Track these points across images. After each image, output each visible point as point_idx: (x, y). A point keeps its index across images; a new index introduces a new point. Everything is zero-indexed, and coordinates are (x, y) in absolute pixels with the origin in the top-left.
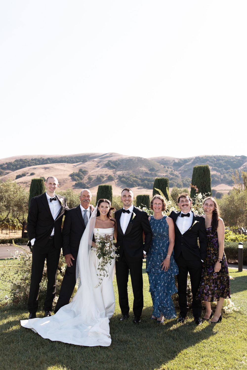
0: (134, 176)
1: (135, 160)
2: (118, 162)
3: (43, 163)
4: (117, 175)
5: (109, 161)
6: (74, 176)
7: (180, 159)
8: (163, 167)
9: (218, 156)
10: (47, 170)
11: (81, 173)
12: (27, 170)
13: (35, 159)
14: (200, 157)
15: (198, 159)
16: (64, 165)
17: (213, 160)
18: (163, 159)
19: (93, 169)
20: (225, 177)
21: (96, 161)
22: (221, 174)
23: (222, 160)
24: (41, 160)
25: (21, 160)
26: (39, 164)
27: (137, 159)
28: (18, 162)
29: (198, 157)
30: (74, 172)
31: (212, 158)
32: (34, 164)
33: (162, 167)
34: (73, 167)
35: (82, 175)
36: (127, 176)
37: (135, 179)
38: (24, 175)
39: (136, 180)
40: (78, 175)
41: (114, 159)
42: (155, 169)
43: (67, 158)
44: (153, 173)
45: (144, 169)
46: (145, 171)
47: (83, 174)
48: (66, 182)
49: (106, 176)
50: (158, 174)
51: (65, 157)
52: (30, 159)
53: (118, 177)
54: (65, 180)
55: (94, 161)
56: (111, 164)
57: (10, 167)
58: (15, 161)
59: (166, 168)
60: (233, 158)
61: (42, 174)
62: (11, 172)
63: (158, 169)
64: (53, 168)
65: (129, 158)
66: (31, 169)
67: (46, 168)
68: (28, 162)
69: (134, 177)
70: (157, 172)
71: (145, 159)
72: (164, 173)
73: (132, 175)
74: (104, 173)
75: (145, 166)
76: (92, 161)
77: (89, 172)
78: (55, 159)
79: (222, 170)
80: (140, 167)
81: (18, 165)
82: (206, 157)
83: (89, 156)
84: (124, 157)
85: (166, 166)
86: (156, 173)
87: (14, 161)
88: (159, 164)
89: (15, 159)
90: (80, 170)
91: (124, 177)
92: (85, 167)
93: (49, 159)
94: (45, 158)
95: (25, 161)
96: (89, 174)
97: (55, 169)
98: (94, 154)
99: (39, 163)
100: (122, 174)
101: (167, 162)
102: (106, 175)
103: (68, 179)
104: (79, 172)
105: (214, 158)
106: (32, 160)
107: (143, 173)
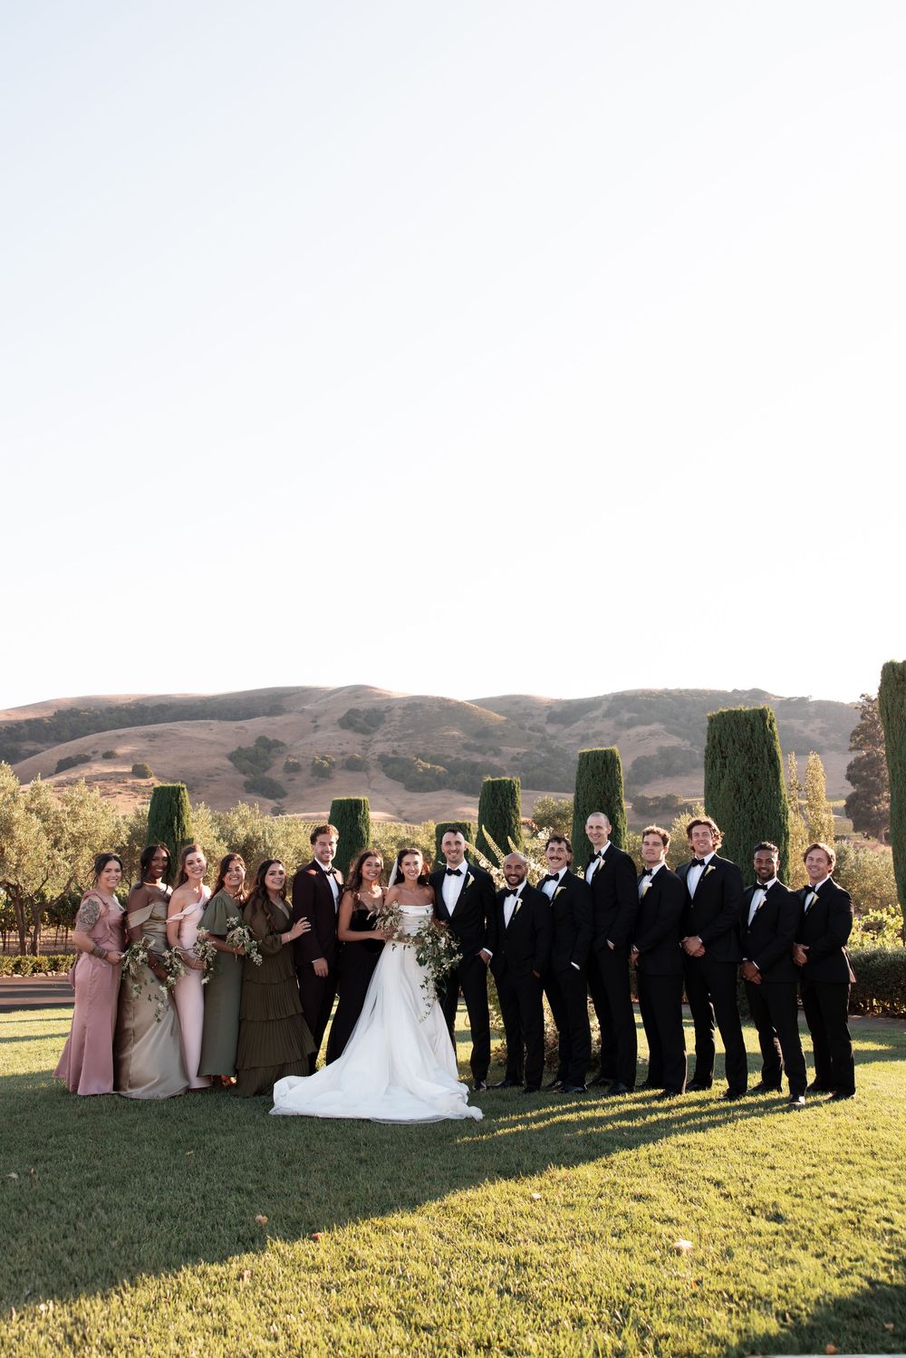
0: (428, 756)
1: (429, 706)
2: (377, 712)
3: (141, 723)
4: (374, 754)
5: (352, 711)
6: (241, 761)
7: (568, 703)
10: (157, 741)
11: (261, 749)
12: (93, 742)
13: (118, 709)
16: (209, 724)
19: (303, 736)
24: (138, 709)
25: (73, 712)
26: (129, 725)
27: (436, 704)
28: (63, 720)
30: (240, 748)
32: (115, 724)
34: (238, 732)
36: (406, 758)
37: (429, 765)
38: (82, 759)
39: (434, 769)
40: (253, 756)
41: (363, 705)
42: (493, 733)
44: (487, 745)
45: (459, 734)
46: (460, 739)
47: (270, 751)
48: (216, 778)
49: (341, 758)
50: (500, 749)
52: (106, 707)
53: (380, 759)
54: (215, 773)
55: (299, 712)
56: (355, 718)
58: (56, 715)
59: (527, 731)
60: (725, 696)
61: (140, 756)
62: (43, 750)
63: (500, 734)
64: (175, 734)
65: (410, 702)
66: (103, 738)
67: (151, 737)
68: (97, 717)
69: (427, 761)
70: (499, 742)
71: (459, 704)
73: (422, 753)
74: (333, 749)
75: (459, 724)
77: (289, 747)
78: (183, 708)
80: (447, 729)
81: (64, 726)
83: (289, 695)
84: (396, 697)
85: (524, 724)
86: (497, 746)
87: (51, 714)
88: (502, 718)
89: (58, 711)
90: (260, 741)
92: (274, 731)
93: (161, 707)
94: (150, 704)
95: (87, 714)
97: (181, 739)
99: (130, 721)
100: (391, 751)
101: (528, 712)
102: (343, 755)
103: (224, 769)
104: (256, 745)
106: (109, 710)
107: (455, 745)
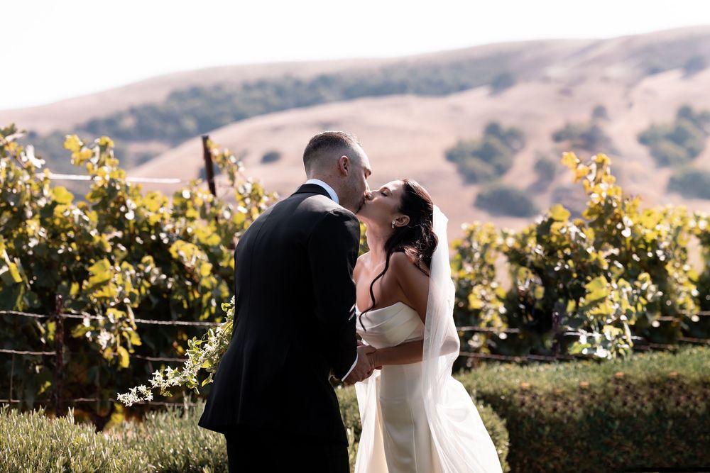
3: (302, 104)
6: (465, 160)
11: (495, 142)
13: (261, 85)
16: (405, 103)
25: (196, 92)
26: (281, 108)
28: (182, 103)
30: (460, 141)
32: (260, 107)
35: (501, 154)
40: (485, 153)
43: (413, 72)
51: (401, 65)
55: (546, 80)
68: (230, 97)
78: (355, 80)
87: (166, 96)
89: (170, 90)
90: (491, 129)
92: (508, 113)
94: (307, 75)
96: (533, 147)
104: (485, 137)
106: (247, 87)
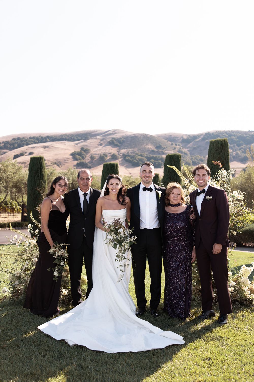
0: (140, 154)
1: (140, 137)
2: (123, 139)
3: (42, 142)
4: (121, 153)
5: (113, 138)
6: (75, 155)
7: (189, 136)
8: (171, 144)
9: (230, 131)
10: (47, 149)
11: (82, 152)
12: (25, 149)
13: (34, 138)
14: (210, 133)
15: (209, 135)
16: (64, 143)
17: (224, 135)
18: (171, 136)
19: (96, 147)
20: (237, 154)
21: (98, 139)
22: (233, 150)
23: (234, 135)
24: (40, 138)
25: (19, 139)
27: (142, 136)
28: (15, 141)
29: (209, 132)
30: (75, 151)
31: (223, 133)
32: (32, 142)
33: (169, 144)
34: (75, 146)
35: (84, 154)
36: (132, 155)
37: (140, 157)
38: (22, 155)
39: (142, 159)
40: (80, 154)
41: (117, 136)
42: (162, 146)
43: (68, 136)
44: (160, 150)
45: (150, 147)
46: (151, 148)
47: (85, 152)
48: (67, 161)
49: (110, 155)
50: (165, 152)
51: (65, 135)
52: (29, 137)
53: (123, 155)
54: (66, 160)
55: (96, 139)
56: (114, 141)
57: (7, 147)
58: (13, 140)
59: (174, 145)
60: (246, 133)
61: (41, 154)
62: (8, 152)
63: (165, 147)
64: (53, 146)
65: (134, 135)
66: (29, 148)
67: (45, 147)
68: (26, 140)
69: (139, 156)
70: (164, 149)
71: (151, 136)
72: (171, 151)
73: (138, 153)
74: (107, 151)
75: (151, 143)
76: (94, 138)
77: (91, 151)
78: (55, 137)
79: (234, 146)
80: (146, 145)
81: (15, 143)
82: (217, 133)
83: (91, 133)
84: (129, 134)
85: (173, 143)
86: (164, 151)
87: (11, 139)
88: (166, 141)
89: (12, 138)
90: (82, 149)
91: (128, 156)
92: (87, 146)
93: (48, 137)
94: (44, 136)
95: (23, 139)
96: (91, 153)
97: (55, 148)
98: (97, 131)
99: (37, 142)
100: (127, 152)
101: (175, 139)
102: (110, 153)
103: (69, 158)
104: (80, 150)
105: (225, 134)
106: (30, 138)
107: (149, 151)
